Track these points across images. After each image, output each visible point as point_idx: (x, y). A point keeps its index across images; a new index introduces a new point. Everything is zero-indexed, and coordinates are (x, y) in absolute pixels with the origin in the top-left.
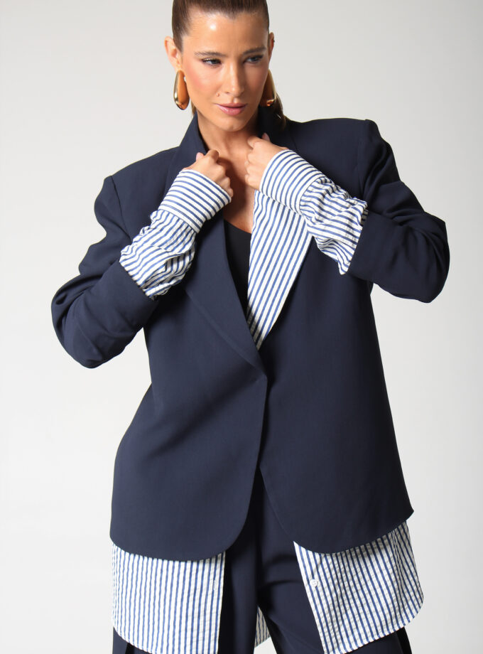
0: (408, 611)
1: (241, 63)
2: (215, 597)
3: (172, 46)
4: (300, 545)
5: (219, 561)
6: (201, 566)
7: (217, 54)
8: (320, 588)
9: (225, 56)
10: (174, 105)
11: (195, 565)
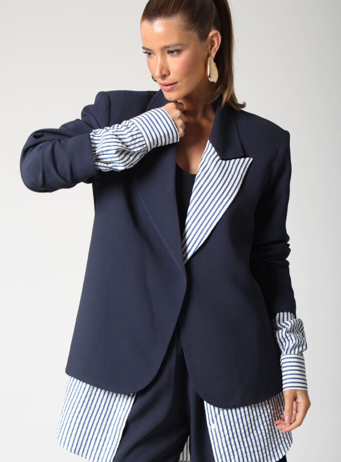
0: (279, 451)
4: (207, 402)
8: (217, 431)
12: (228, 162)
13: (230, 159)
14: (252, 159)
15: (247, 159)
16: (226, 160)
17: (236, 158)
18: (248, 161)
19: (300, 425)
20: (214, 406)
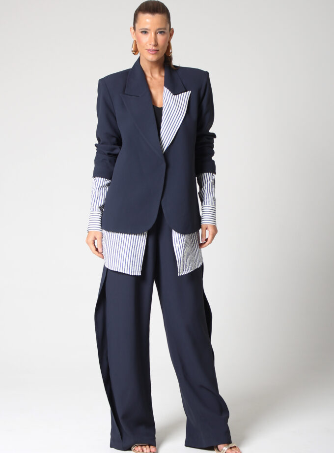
1: (156, 34)
2: (142, 249)
3: (133, 31)
4: (174, 230)
5: (145, 235)
6: (138, 236)
7: (146, 29)
8: (179, 248)
9: (150, 30)
10: (131, 53)
11: (135, 236)
12: (178, 95)
13: (179, 94)
14: (190, 92)
15: (188, 92)
16: (176, 95)
17: (181, 93)
18: (188, 93)
19: (210, 243)
20: (178, 233)
